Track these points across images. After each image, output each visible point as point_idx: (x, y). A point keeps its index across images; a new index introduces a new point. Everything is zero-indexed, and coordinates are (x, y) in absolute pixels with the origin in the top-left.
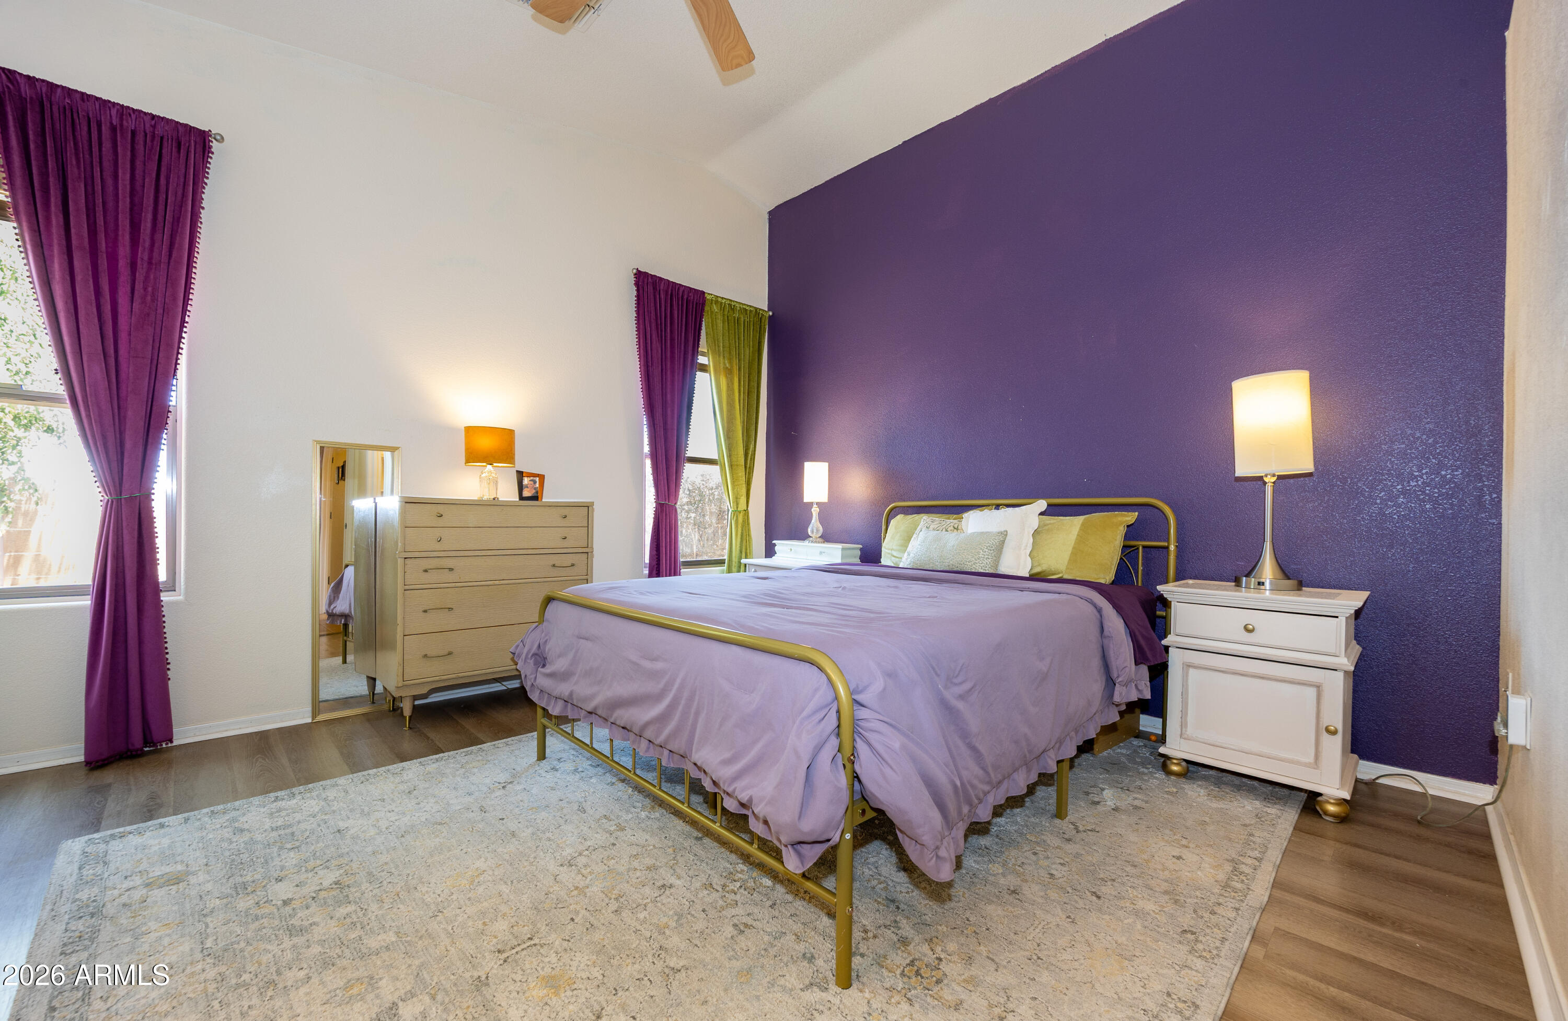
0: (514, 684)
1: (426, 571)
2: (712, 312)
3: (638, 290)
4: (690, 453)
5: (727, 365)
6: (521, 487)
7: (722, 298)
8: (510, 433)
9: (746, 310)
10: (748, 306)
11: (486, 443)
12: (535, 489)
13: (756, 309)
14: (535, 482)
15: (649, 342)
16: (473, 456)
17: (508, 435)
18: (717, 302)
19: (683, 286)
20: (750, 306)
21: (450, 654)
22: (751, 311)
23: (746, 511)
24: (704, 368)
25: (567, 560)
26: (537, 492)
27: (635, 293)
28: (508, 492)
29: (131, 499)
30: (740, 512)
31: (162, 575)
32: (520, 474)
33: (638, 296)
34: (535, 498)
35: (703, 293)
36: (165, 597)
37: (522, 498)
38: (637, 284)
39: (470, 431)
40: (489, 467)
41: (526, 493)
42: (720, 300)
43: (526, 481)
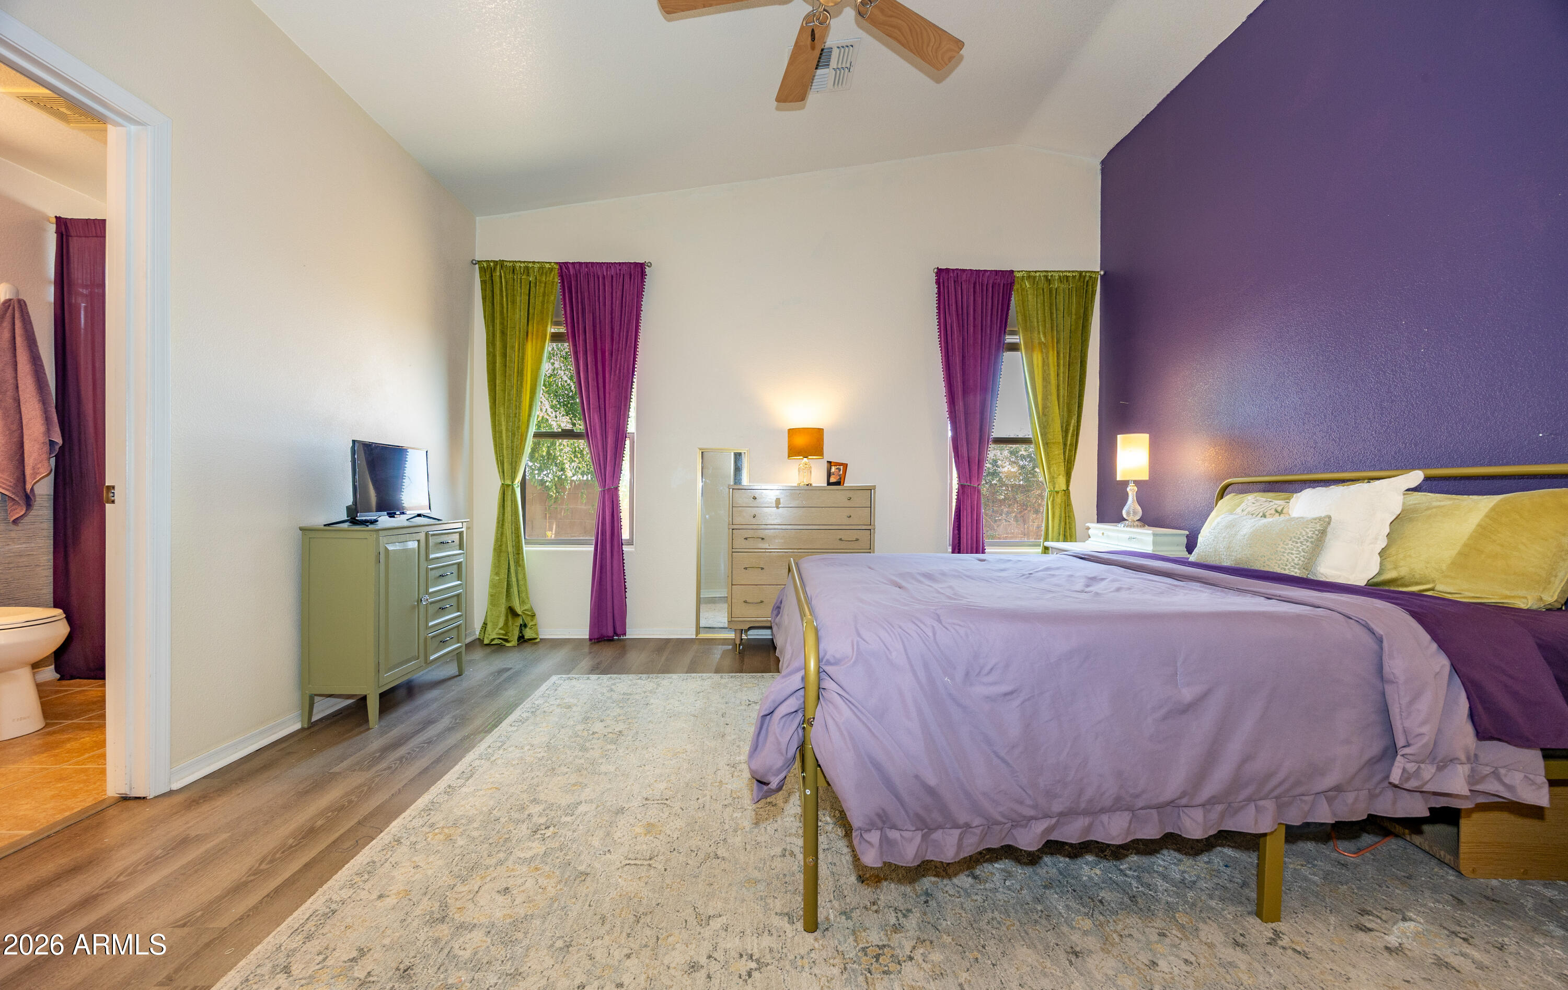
0: (765, 634)
1: (746, 539)
2: (1023, 289)
3: (939, 288)
4: (997, 433)
5: (1043, 339)
6: (829, 475)
7: (1036, 272)
8: (820, 431)
9: (1067, 277)
10: (1069, 272)
11: (800, 441)
12: (839, 475)
13: (1081, 273)
14: (840, 470)
15: (949, 332)
16: (794, 452)
17: (818, 434)
18: (1029, 277)
19: (987, 271)
20: (1073, 272)
21: (762, 602)
22: (1074, 277)
23: (1067, 492)
24: (1014, 347)
25: (852, 535)
26: (840, 478)
27: (936, 290)
28: (818, 478)
29: (609, 489)
30: (1057, 492)
31: (625, 535)
32: (829, 463)
33: (939, 293)
34: (838, 483)
35: (1012, 272)
36: (625, 548)
37: (829, 484)
38: (938, 282)
39: (792, 432)
40: (805, 459)
41: (833, 480)
42: (1033, 274)
43: (833, 469)
